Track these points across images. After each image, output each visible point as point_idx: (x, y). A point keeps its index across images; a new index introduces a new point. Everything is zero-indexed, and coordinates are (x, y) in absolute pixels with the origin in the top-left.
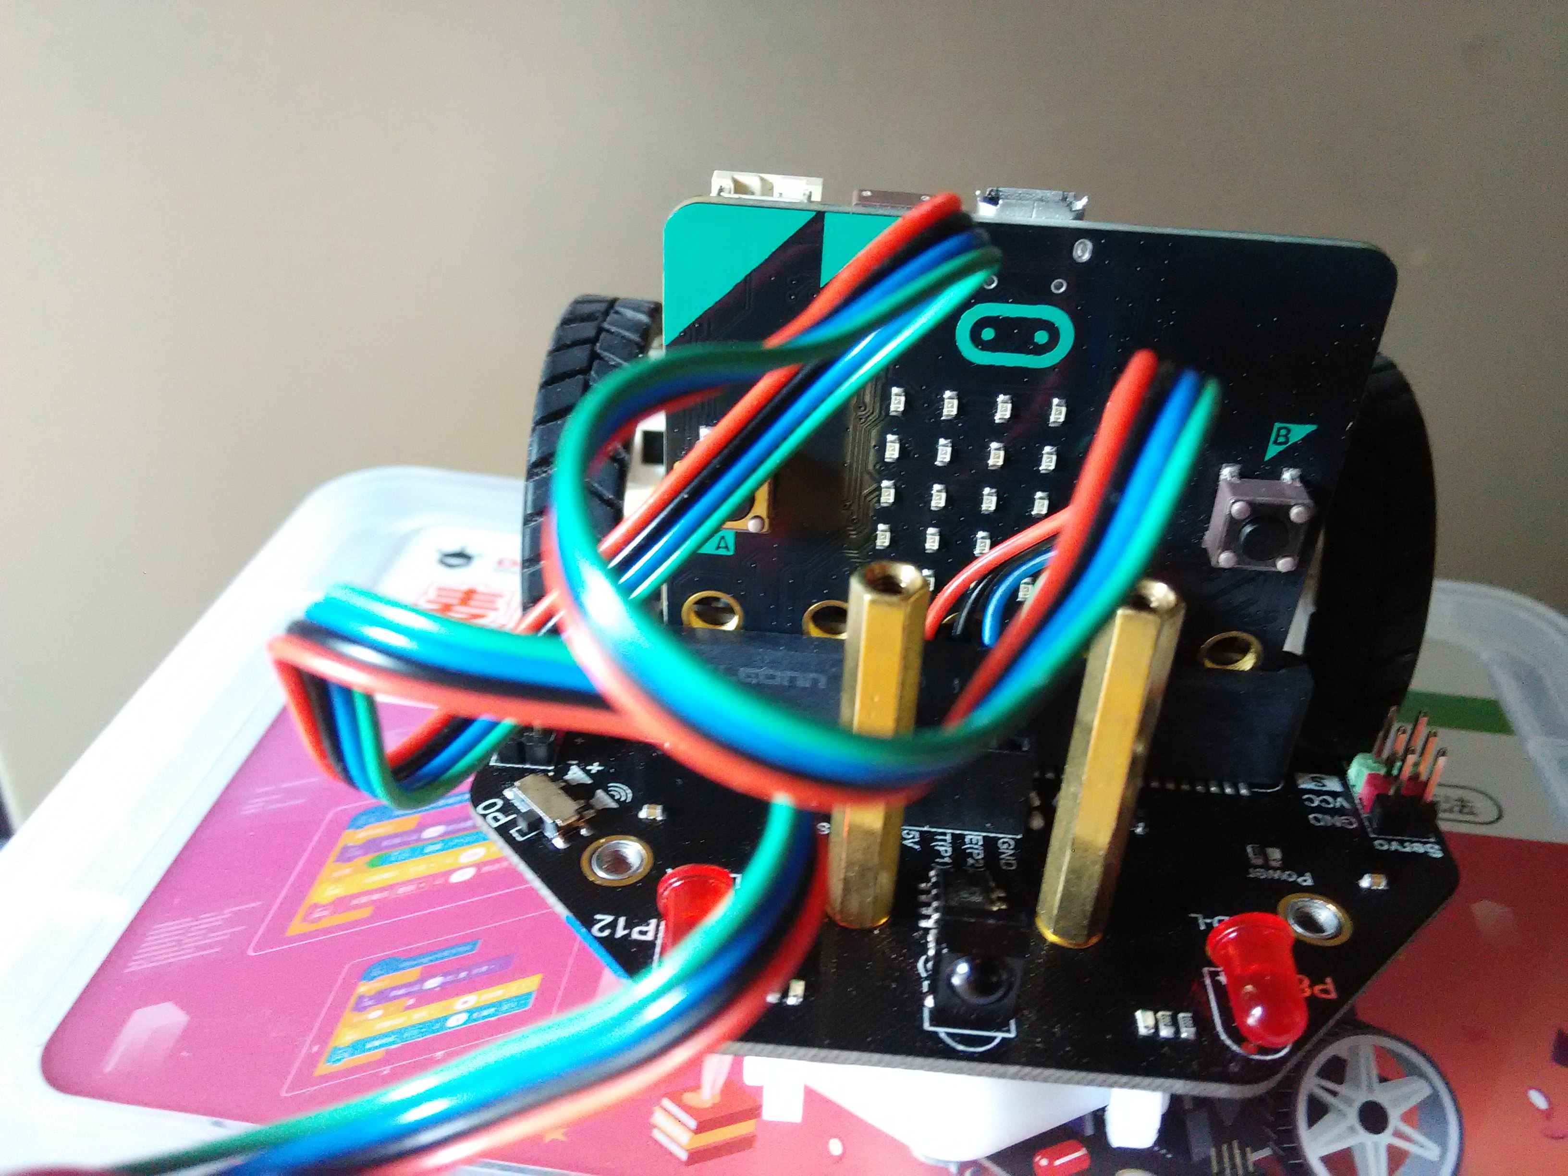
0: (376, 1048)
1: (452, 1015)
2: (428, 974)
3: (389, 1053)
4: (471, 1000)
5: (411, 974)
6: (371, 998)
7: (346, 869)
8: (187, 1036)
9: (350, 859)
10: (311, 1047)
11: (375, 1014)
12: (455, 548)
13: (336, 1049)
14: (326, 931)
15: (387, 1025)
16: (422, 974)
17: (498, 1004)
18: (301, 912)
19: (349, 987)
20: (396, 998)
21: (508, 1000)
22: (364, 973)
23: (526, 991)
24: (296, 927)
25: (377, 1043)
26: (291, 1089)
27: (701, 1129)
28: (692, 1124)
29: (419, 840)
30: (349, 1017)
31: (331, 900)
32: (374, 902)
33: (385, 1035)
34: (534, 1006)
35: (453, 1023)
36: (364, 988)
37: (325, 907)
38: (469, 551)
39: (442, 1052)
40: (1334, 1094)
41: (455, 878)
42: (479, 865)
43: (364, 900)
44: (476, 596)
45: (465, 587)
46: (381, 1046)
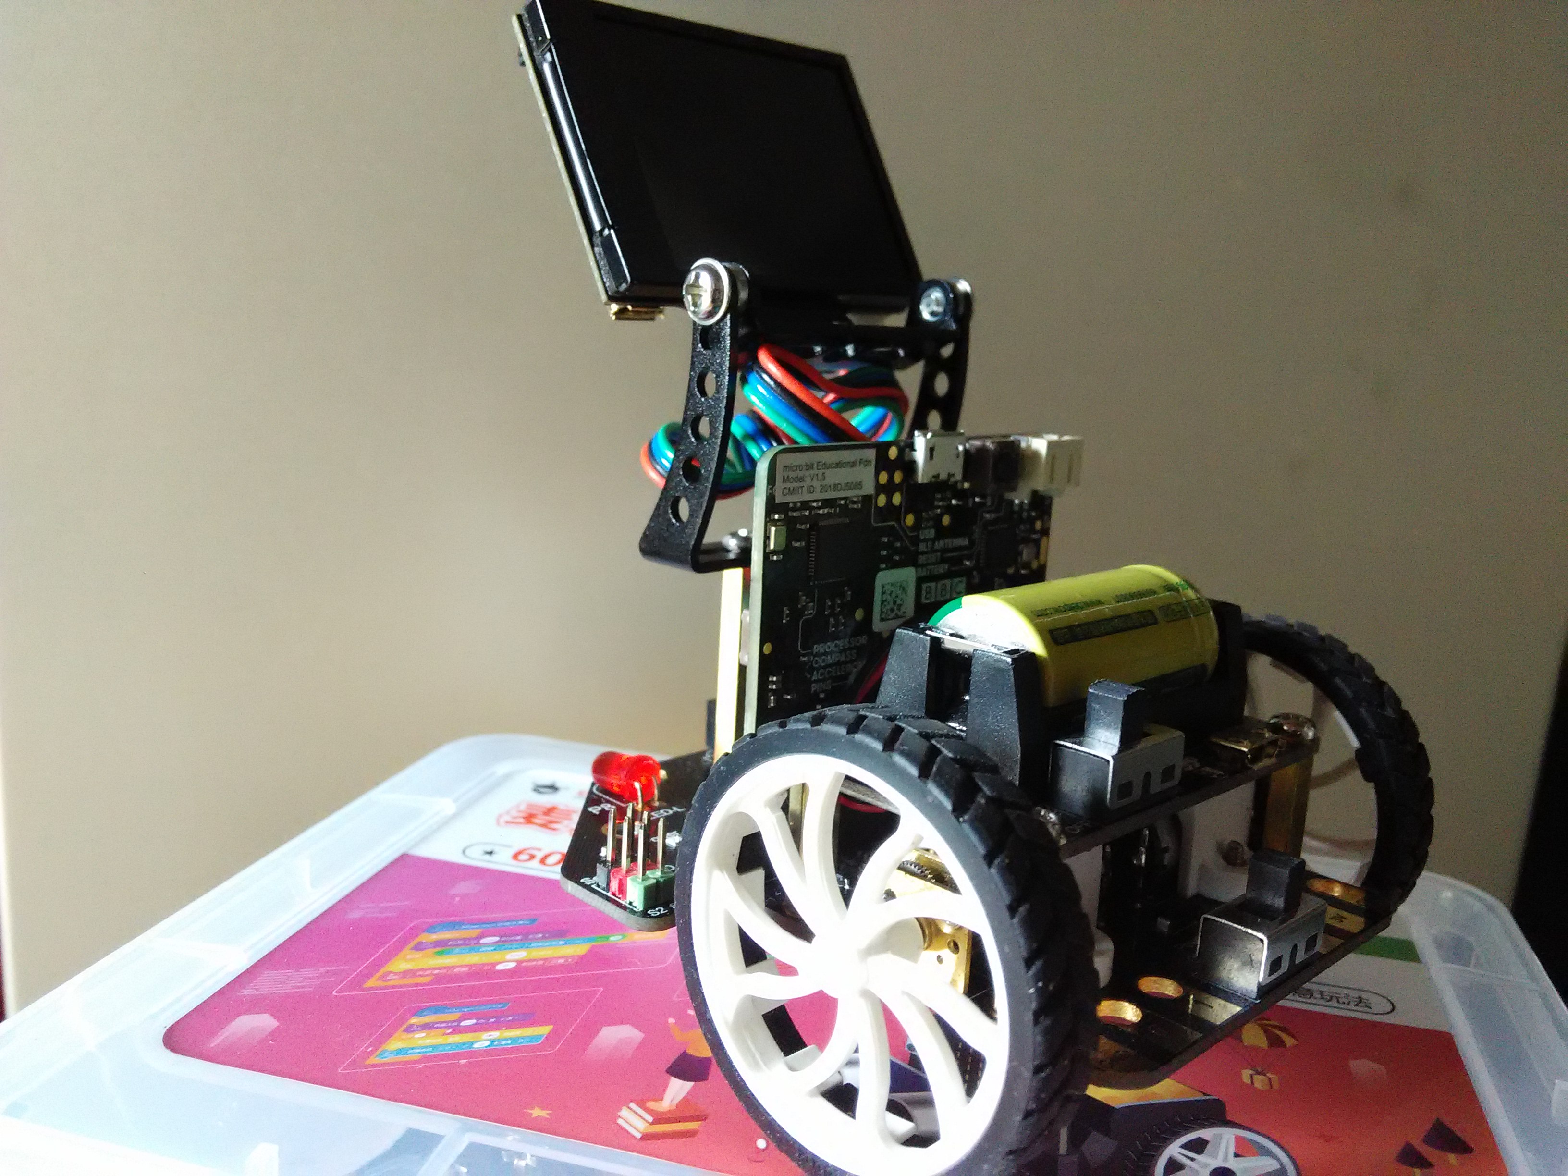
0: (416, 1053)
1: (477, 1042)
2: (464, 1017)
3: (424, 1057)
4: (495, 1034)
5: (454, 1016)
6: (418, 1026)
7: (418, 955)
8: (274, 1034)
9: (422, 950)
10: (368, 1047)
11: (418, 1035)
12: (547, 781)
13: (386, 1051)
14: (393, 987)
15: (428, 1041)
16: (460, 1018)
17: (517, 1038)
18: (378, 975)
19: (403, 1020)
20: (437, 1028)
21: (523, 1038)
22: (415, 1013)
23: (541, 1033)
24: (372, 983)
25: (418, 1051)
26: (344, 1069)
27: (656, 1121)
28: (650, 1119)
29: (478, 943)
30: (399, 1034)
31: (402, 970)
32: (434, 975)
33: (426, 1047)
34: (542, 1043)
35: (477, 1046)
36: (414, 1020)
37: (396, 974)
38: (558, 785)
39: (465, 1061)
40: (1192, 1159)
41: (499, 967)
42: (519, 962)
43: (428, 972)
44: (556, 811)
45: (549, 805)
46: (420, 1053)
